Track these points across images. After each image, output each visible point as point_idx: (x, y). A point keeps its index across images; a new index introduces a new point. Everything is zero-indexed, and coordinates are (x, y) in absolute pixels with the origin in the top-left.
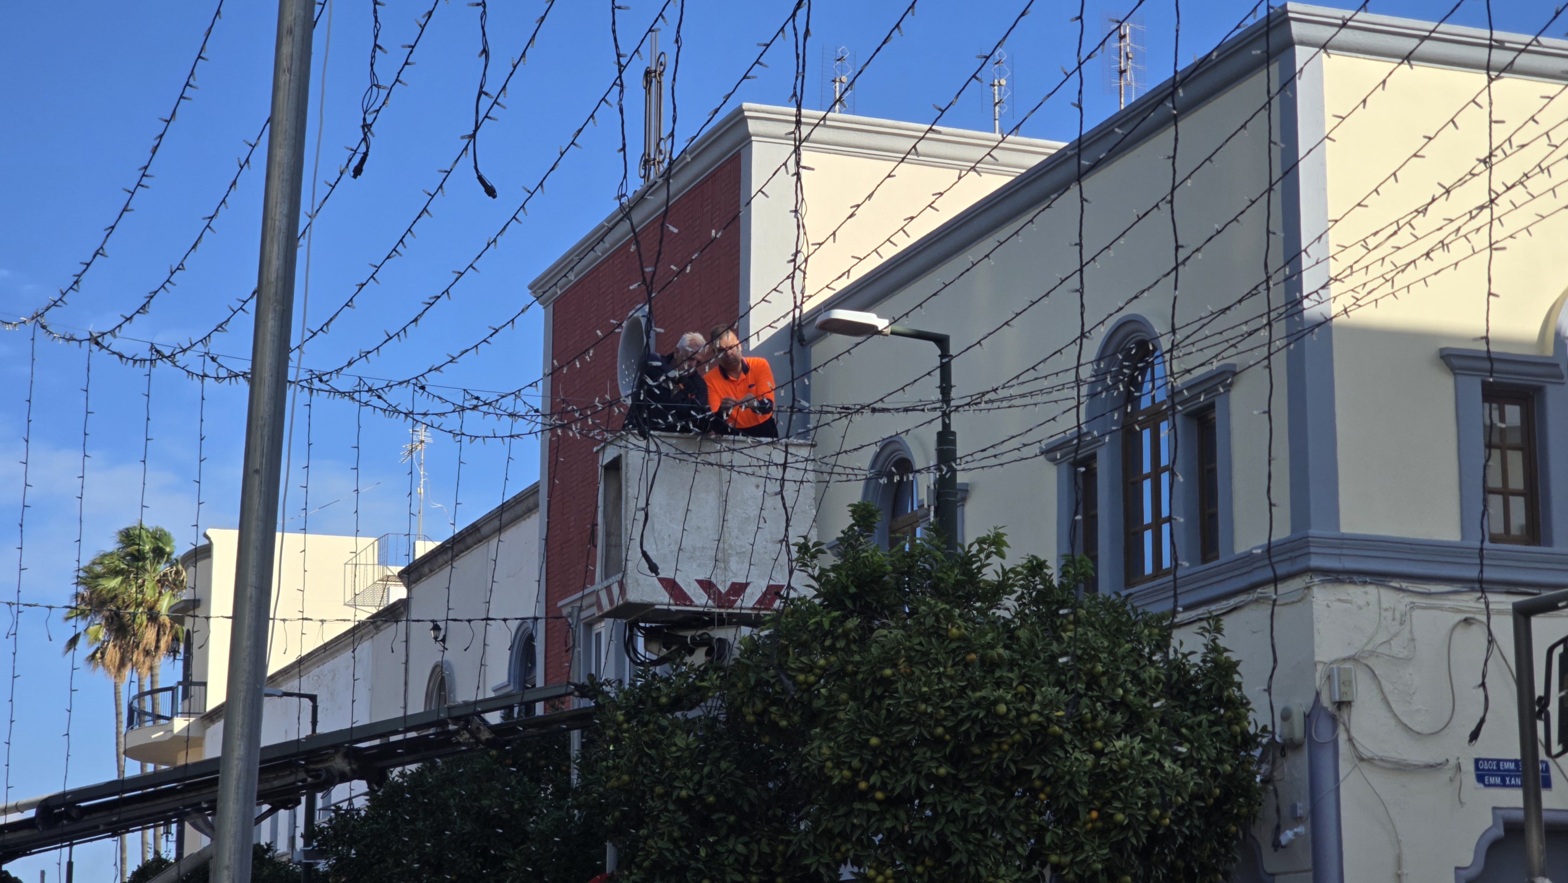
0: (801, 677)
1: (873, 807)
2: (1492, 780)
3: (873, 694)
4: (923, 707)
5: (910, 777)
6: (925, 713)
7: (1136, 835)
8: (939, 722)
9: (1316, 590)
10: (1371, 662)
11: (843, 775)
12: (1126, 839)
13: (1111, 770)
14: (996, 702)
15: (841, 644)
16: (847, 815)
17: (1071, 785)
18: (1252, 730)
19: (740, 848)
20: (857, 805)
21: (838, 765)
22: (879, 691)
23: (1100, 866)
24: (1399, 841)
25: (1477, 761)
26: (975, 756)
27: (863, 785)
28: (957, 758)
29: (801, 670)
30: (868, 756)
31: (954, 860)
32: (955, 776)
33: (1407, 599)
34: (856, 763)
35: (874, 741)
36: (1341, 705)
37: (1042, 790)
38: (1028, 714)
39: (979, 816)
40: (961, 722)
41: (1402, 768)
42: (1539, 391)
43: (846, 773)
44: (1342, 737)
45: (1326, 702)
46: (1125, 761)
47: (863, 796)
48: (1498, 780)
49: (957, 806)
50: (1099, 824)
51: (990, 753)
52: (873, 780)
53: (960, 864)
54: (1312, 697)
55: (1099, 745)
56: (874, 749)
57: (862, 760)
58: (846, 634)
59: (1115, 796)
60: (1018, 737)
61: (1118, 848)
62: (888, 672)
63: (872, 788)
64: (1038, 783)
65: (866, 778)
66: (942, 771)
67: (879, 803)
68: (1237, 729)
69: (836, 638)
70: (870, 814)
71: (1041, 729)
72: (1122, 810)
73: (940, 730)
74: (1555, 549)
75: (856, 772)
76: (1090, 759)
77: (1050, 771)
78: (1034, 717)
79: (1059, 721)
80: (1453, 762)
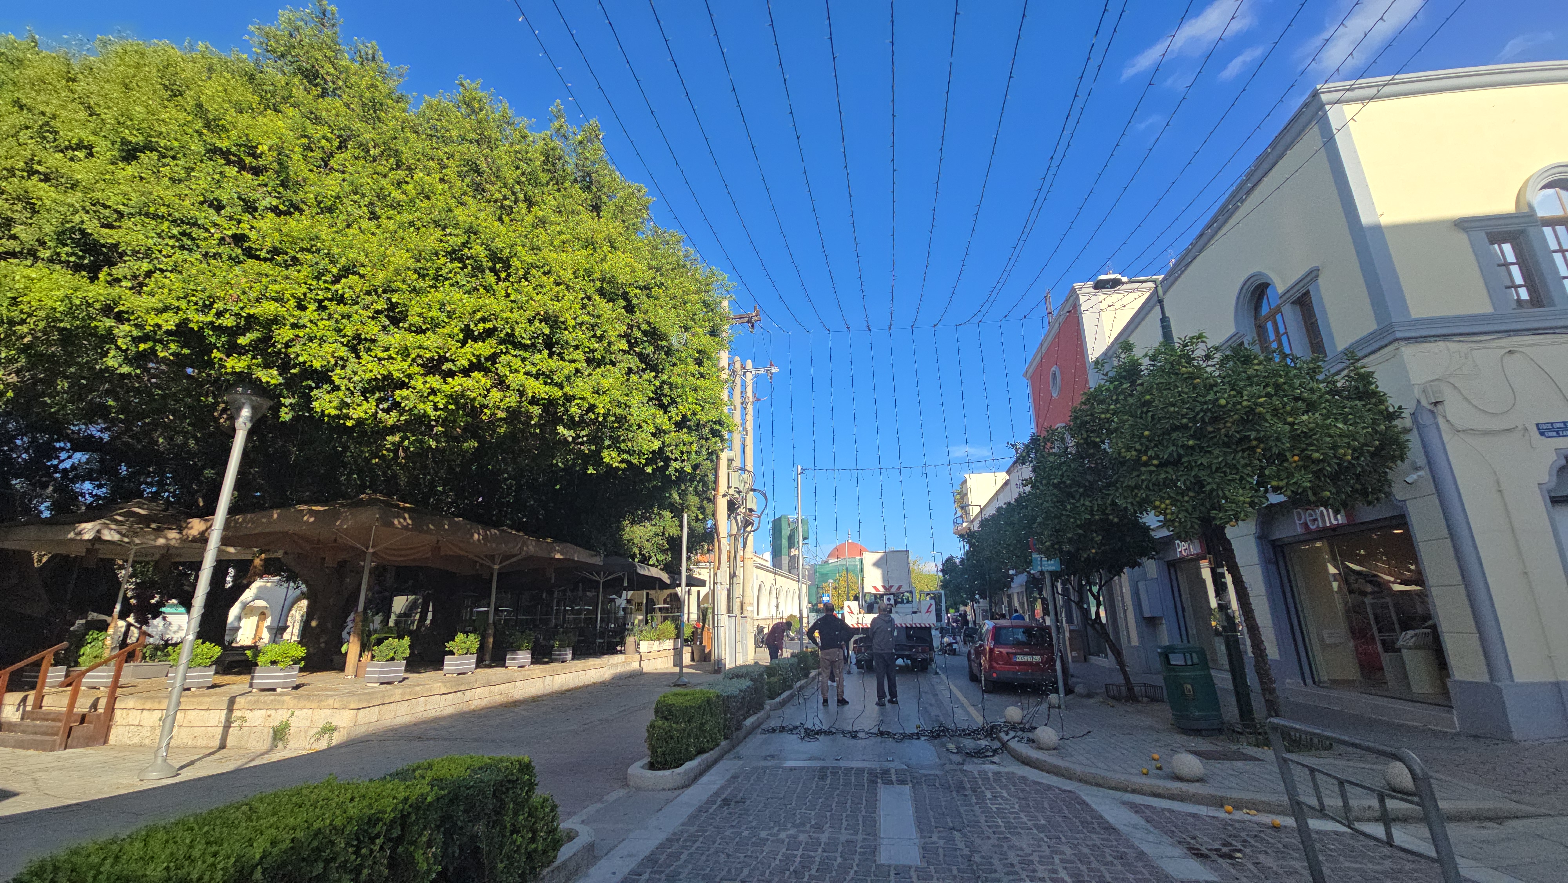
0: (1103, 416)
1: (1153, 468)
2: (1551, 434)
3: (1142, 412)
4: (1172, 409)
5: (1172, 448)
6: (1175, 412)
7: (1329, 465)
8: (1183, 416)
9: (1403, 349)
10: (1451, 380)
11: (1131, 455)
12: (1323, 468)
13: (1302, 432)
14: (1217, 399)
15: (1121, 397)
16: (1138, 476)
17: (1278, 439)
18: (1391, 409)
19: (1087, 503)
20: (1143, 469)
21: (1129, 449)
22: (1145, 409)
23: (1308, 485)
24: (1495, 473)
25: (1537, 425)
26: (1210, 433)
27: (1144, 458)
28: (1199, 435)
29: (1102, 413)
30: (1144, 440)
31: (1208, 488)
32: (1199, 446)
33: (1465, 346)
34: (1138, 446)
35: (1146, 433)
36: (1436, 404)
37: (1257, 447)
38: (1240, 403)
39: (1220, 463)
40: (1198, 414)
41: (1486, 433)
42: (1523, 232)
43: (1134, 453)
44: (1441, 421)
45: (1424, 403)
46: (1312, 425)
47: (1145, 464)
48: (1554, 434)
49: (1204, 461)
50: (1301, 463)
51: (1219, 429)
52: (1149, 453)
53: (1212, 491)
54: (1415, 403)
55: (1290, 420)
56: (1147, 437)
57: (1141, 444)
58: (1123, 392)
59: (1312, 444)
60: (1236, 417)
61: (1318, 474)
62: (1148, 397)
63: (1151, 458)
64: (1254, 443)
65: (1145, 453)
66: (1191, 442)
67: (1155, 466)
68: (1382, 407)
69: (1118, 395)
70: (1151, 472)
71: (1251, 410)
72: (1317, 451)
73: (1185, 421)
74: (1558, 307)
75: (1139, 451)
76: (1287, 427)
77: (1262, 434)
78: (1245, 403)
79: (1261, 405)
80: (1520, 427)
